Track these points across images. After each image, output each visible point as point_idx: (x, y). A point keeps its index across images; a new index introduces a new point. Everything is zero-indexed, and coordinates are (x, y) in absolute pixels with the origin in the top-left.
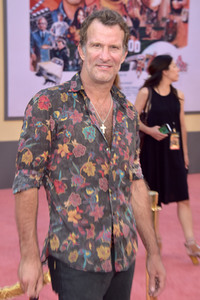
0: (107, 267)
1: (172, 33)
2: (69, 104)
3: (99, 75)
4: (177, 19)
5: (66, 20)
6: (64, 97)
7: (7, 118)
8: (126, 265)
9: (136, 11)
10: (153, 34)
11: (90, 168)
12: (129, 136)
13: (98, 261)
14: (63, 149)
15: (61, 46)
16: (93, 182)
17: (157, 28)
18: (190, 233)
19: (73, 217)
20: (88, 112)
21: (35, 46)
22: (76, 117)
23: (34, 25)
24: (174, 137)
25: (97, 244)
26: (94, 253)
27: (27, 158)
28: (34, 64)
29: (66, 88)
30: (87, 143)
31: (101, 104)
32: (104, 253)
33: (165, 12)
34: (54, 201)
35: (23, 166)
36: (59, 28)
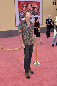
1: (38, 14)
2: (24, 23)
3: (28, 19)
4: (38, 12)
5: (23, 13)
6: (23, 22)
7: (16, 27)
8: (32, 44)
9: (33, 11)
10: (35, 14)
11: (27, 32)
12: (32, 27)
15: (23, 16)
17: (36, 13)
18: (41, 41)
19: (25, 38)
20: (26, 24)
21: (19, 17)
22: (25, 25)
23: (19, 14)
24: (38, 28)
28: (19, 19)
29: (23, 21)
30: (26, 28)
31: (28, 23)
33: (37, 11)
36: (22, 14)
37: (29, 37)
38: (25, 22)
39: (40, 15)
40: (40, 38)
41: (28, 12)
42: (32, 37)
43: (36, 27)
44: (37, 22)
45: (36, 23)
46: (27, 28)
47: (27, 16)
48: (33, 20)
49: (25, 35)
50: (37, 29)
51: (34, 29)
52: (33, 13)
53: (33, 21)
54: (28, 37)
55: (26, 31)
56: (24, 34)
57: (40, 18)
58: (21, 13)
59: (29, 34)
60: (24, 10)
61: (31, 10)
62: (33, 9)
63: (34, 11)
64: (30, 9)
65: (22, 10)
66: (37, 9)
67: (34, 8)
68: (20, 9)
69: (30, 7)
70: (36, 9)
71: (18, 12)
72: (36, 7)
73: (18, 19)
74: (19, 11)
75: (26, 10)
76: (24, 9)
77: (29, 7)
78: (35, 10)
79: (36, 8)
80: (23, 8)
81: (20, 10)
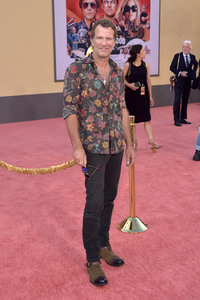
0: (107, 152)
1: (142, 34)
2: (87, 69)
3: (102, 53)
4: (144, 27)
5: (86, 28)
6: (84, 66)
7: (56, 81)
8: (117, 151)
9: (123, 23)
10: (132, 35)
11: (98, 103)
12: (119, 85)
13: (103, 149)
14: (85, 93)
15: (83, 42)
16: (100, 110)
17: (134, 31)
18: (151, 137)
19: (90, 127)
20: (96, 74)
21: (70, 43)
22: (91, 76)
23: (69, 31)
24: (143, 88)
25: (103, 141)
26: (101, 145)
27: (69, 99)
28: (69, 52)
30: (96, 90)
32: (106, 145)
33: (138, 23)
34: (81, 119)
35: (67, 103)
36: (82, 32)
37: (107, 125)
38: (92, 64)
39: (149, 39)
40: (148, 126)
41: (105, 25)
42: (116, 122)
43: (132, 85)
44: (137, 64)
45: (132, 67)
46: (99, 88)
47: (98, 41)
48: (121, 56)
49: (89, 114)
50: (139, 90)
51: (128, 90)
52: (123, 28)
53: (122, 61)
54: (102, 125)
55: (93, 99)
56: (87, 110)
57: (148, 51)
58: (77, 28)
59: (105, 110)
60: (88, 17)
61: (117, 16)
62: (124, 14)
63: (127, 20)
64: (112, 16)
65: (82, 17)
66: (139, 13)
67: (127, 9)
68: (71, 14)
69: (113, 5)
70: (133, 16)
71: (66, 24)
72: (134, 9)
73: (66, 50)
74: (68, 19)
75: (98, 17)
76: (89, 13)
77: (106, 5)
78: (132, 18)
79: (134, 11)
80: (86, 11)
81: (73, 16)
